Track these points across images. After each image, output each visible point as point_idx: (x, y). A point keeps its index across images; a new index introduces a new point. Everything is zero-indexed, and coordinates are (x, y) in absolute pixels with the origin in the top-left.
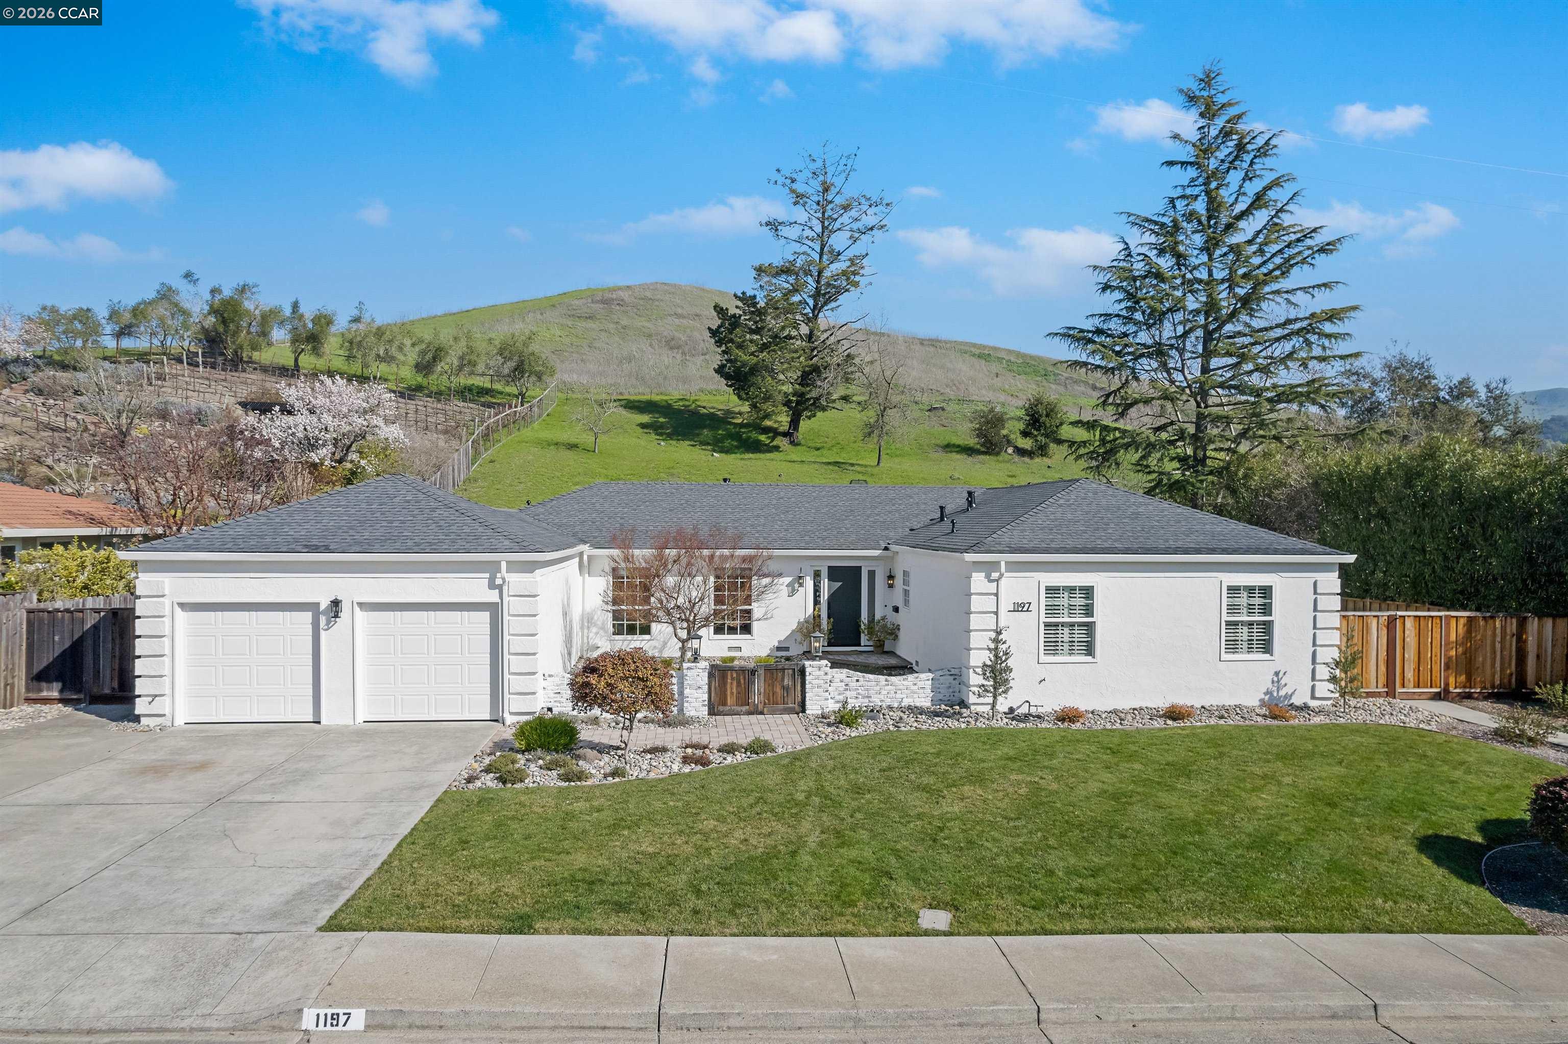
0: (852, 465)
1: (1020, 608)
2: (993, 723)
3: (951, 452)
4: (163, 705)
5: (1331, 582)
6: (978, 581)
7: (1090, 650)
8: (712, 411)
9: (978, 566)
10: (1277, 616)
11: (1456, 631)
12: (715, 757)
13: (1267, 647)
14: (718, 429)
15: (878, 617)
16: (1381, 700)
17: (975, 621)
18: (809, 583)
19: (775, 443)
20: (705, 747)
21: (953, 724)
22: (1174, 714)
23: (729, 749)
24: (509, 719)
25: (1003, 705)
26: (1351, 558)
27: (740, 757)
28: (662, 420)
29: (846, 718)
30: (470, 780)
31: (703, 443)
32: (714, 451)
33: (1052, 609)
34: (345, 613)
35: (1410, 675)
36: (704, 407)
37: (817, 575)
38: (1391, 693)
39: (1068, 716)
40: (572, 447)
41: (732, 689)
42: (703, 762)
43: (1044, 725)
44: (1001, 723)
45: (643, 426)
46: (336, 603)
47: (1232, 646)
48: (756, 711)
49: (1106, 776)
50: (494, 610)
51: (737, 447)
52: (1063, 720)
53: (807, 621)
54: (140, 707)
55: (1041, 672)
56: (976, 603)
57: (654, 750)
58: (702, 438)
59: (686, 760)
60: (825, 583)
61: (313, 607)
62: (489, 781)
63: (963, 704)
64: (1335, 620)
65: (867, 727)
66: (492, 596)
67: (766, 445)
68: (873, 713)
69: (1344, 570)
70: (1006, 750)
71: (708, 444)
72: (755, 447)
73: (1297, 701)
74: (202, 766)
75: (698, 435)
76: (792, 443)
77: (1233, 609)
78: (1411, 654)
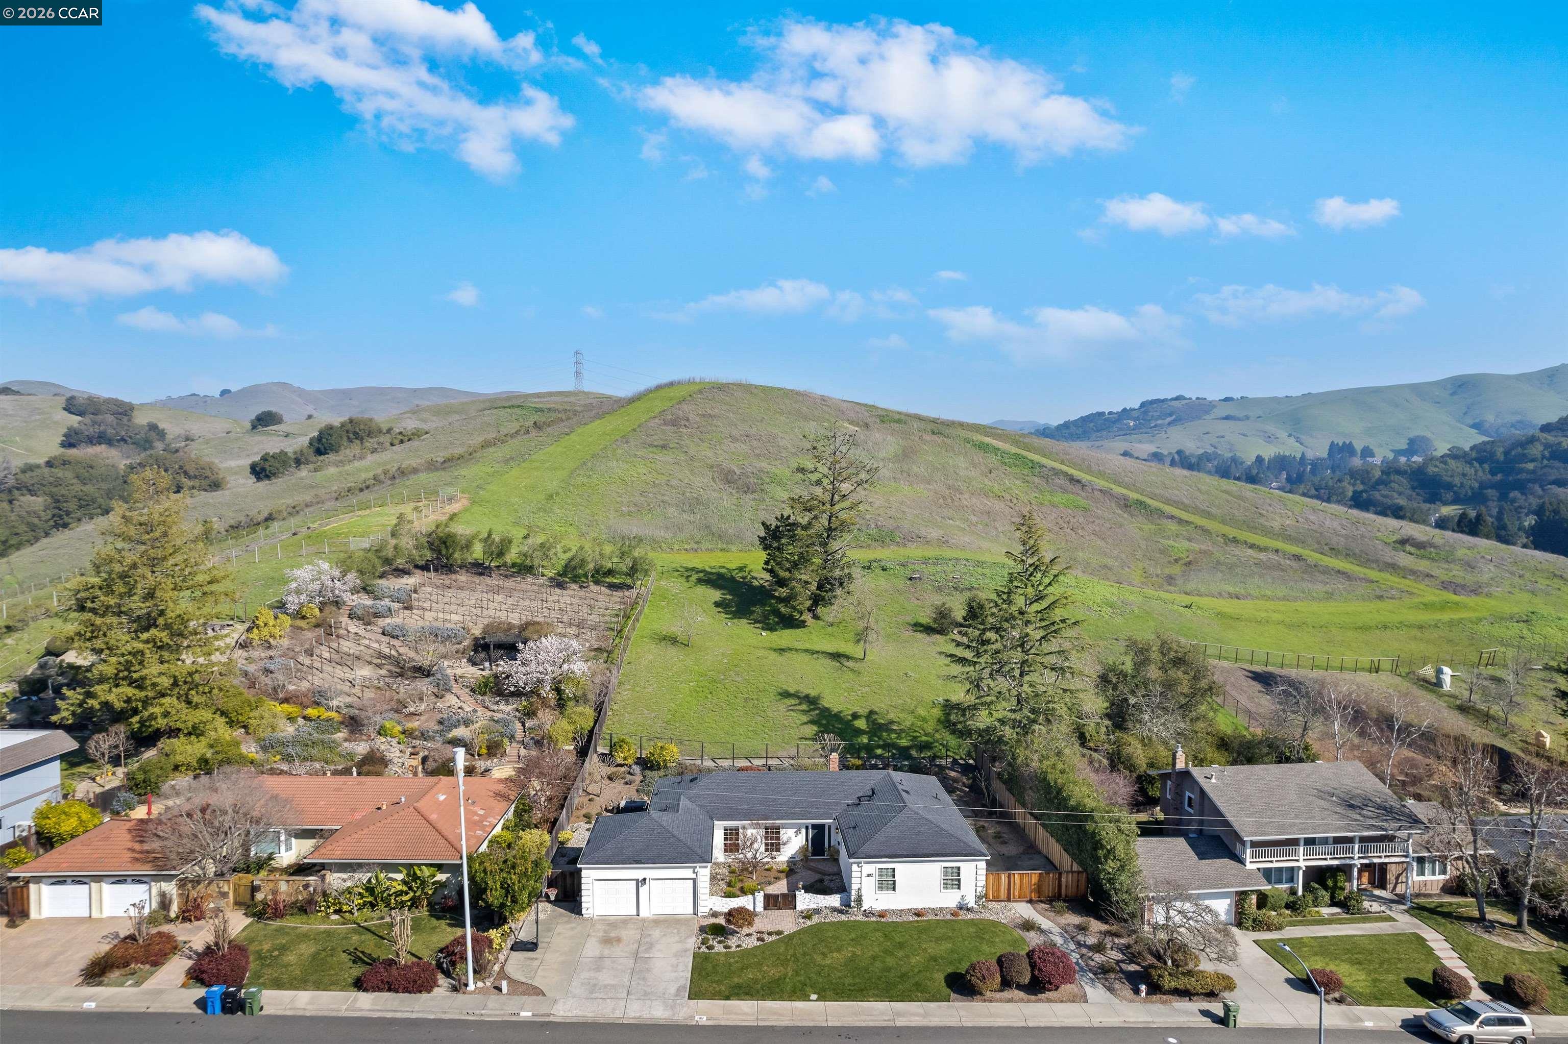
0: (848, 658)
1: (869, 875)
2: (858, 918)
3: (916, 631)
4: (590, 911)
5: (983, 865)
6: (855, 867)
7: (894, 890)
8: (761, 582)
9: (855, 863)
10: (962, 877)
11: (1035, 879)
12: (766, 937)
13: (959, 888)
14: (765, 605)
15: (832, 844)
16: (1003, 903)
17: (853, 880)
18: (804, 831)
19: (802, 618)
20: (763, 933)
21: (844, 918)
22: (918, 914)
23: (770, 934)
24: (700, 914)
25: (863, 909)
26: (989, 858)
27: (773, 938)
28: (728, 597)
29: (807, 915)
30: (699, 948)
31: (756, 621)
32: (763, 629)
33: (880, 875)
34: (647, 881)
35: (1016, 894)
36: (756, 579)
37: (807, 828)
38: (1009, 900)
39: (882, 914)
40: (674, 641)
41: (771, 902)
42: (762, 940)
43: (874, 919)
44: (860, 918)
45: (717, 604)
46: (645, 879)
47: (946, 886)
48: (780, 909)
49: (876, 949)
50: (695, 881)
51: (778, 623)
52: (880, 916)
53: (803, 847)
54: (584, 911)
55: (877, 896)
56: (854, 874)
57: (747, 935)
58: (755, 616)
59: (758, 939)
60: (810, 831)
61: (637, 880)
62: (704, 949)
63: (849, 906)
64: (984, 878)
65: (816, 919)
66: (694, 876)
67: (796, 620)
68: (817, 911)
69: (987, 862)
70: (853, 936)
71: (759, 622)
72: (790, 622)
73: (970, 906)
74: (619, 940)
75: (753, 612)
76: (816, 617)
77: (946, 874)
78: (1017, 886)
